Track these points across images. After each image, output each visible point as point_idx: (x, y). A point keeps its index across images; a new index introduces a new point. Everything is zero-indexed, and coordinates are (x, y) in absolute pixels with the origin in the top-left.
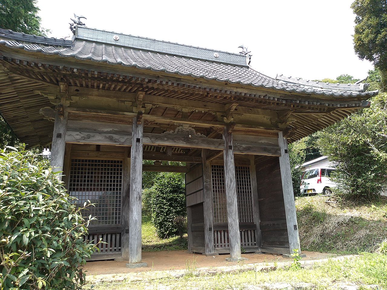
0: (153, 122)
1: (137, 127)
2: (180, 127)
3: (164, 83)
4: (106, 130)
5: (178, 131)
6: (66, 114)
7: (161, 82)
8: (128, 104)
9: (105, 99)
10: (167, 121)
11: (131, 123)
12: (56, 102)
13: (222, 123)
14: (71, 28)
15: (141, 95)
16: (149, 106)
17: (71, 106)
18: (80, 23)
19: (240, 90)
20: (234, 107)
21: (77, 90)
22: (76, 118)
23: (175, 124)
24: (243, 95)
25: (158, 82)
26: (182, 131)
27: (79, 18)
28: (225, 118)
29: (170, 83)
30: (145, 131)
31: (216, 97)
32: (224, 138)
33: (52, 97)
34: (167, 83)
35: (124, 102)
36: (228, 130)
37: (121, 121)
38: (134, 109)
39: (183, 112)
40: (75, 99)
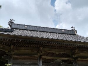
0: (45, 59)
1: (40, 61)
2: (56, 60)
3: (52, 43)
4: (28, 63)
5: (56, 62)
6: (13, 58)
7: (51, 43)
8: (36, 52)
9: (27, 51)
10: (51, 58)
11: (37, 60)
12: (8, 53)
13: (72, 57)
14: (9, 24)
15: (41, 48)
16: (43, 52)
17: (15, 54)
18: (12, 22)
19: (80, 44)
20: (77, 51)
21: (16, 48)
22: (16, 59)
23: (54, 59)
24: (82, 46)
25: (50, 43)
26: (57, 62)
27: (12, 20)
28: (73, 56)
29: (55, 43)
30: (43, 63)
31: (70, 47)
32: (74, 64)
33: (7, 51)
34: (53, 43)
35: (34, 51)
36: (75, 60)
37: (33, 59)
38: (38, 54)
39: (56, 54)
40: (16, 51)
